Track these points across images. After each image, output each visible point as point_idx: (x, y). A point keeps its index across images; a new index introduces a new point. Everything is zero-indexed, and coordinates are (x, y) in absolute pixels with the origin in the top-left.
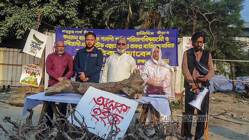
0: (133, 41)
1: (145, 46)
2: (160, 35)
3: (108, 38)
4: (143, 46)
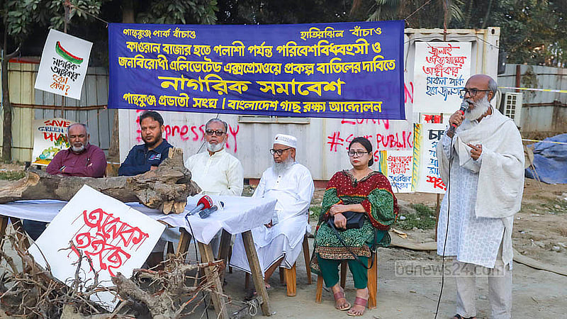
0: (291, 55)
1: (321, 67)
2: (359, 37)
3: (232, 47)
4: (316, 67)
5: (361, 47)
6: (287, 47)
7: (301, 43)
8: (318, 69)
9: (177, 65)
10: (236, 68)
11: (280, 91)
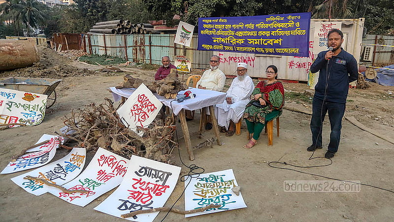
3: (239, 25)
4: (270, 33)
5: (291, 24)
6: (260, 24)
7: (266, 23)
8: (272, 34)
9: (219, 33)
10: (240, 34)
11: (256, 43)
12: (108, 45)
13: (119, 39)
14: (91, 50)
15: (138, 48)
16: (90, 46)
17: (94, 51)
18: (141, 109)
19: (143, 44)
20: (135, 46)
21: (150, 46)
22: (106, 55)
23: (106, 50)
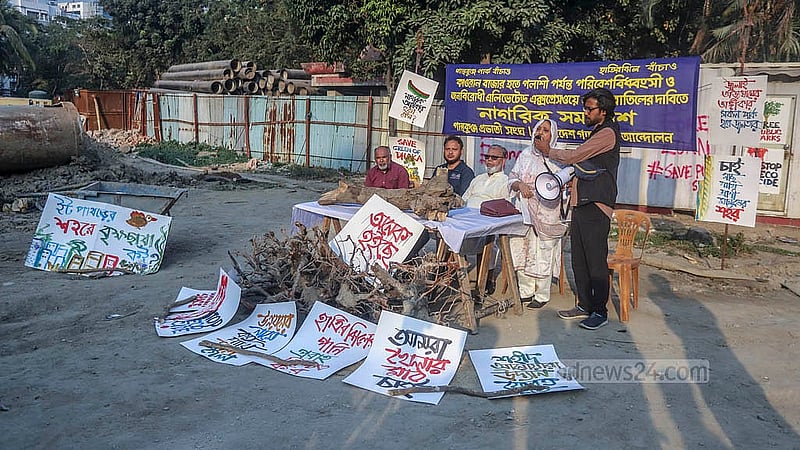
3: (538, 81)
5: (655, 81)
6: (586, 80)
9: (491, 98)
10: (540, 99)
11: (577, 120)
12: (203, 118)
13: (232, 106)
14: (158, 132)
15: (278, 127)
16: (158, 120)
17: (166, 134)
18: (381, 239)
19: (289, 117)
20: (270, 123)
21: (309, 121)
22: (197, 142)
23: (197, 131)
